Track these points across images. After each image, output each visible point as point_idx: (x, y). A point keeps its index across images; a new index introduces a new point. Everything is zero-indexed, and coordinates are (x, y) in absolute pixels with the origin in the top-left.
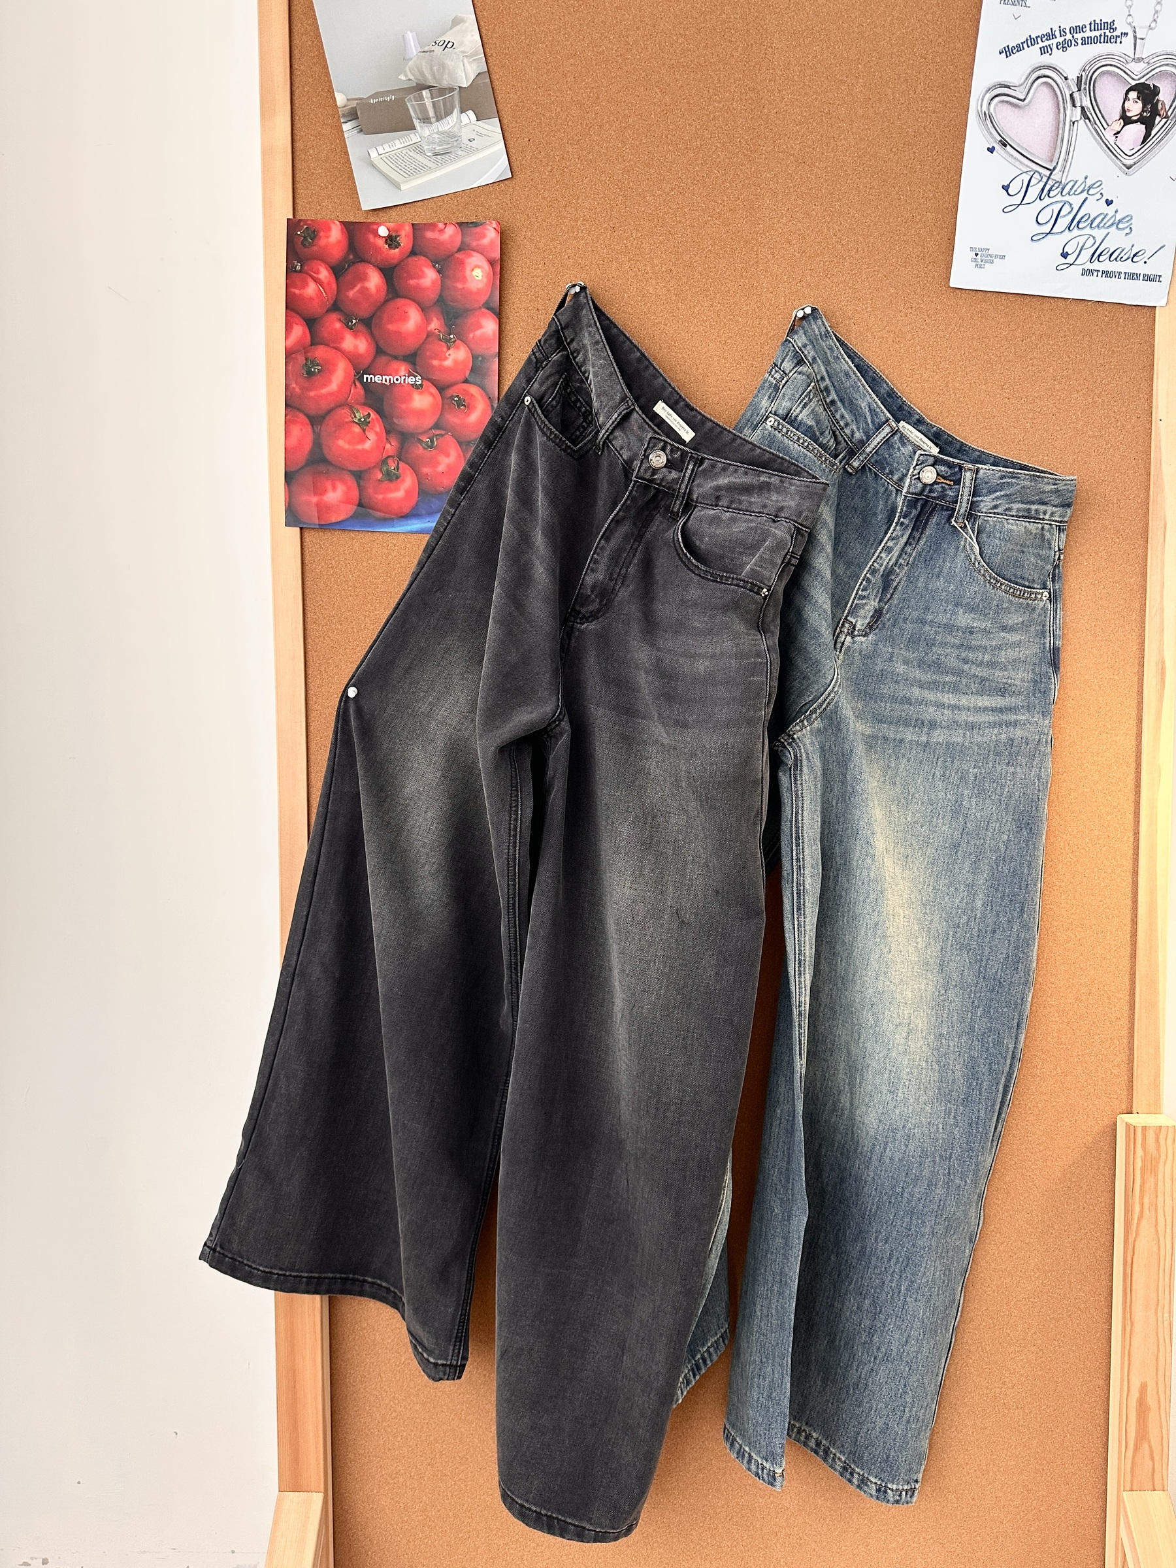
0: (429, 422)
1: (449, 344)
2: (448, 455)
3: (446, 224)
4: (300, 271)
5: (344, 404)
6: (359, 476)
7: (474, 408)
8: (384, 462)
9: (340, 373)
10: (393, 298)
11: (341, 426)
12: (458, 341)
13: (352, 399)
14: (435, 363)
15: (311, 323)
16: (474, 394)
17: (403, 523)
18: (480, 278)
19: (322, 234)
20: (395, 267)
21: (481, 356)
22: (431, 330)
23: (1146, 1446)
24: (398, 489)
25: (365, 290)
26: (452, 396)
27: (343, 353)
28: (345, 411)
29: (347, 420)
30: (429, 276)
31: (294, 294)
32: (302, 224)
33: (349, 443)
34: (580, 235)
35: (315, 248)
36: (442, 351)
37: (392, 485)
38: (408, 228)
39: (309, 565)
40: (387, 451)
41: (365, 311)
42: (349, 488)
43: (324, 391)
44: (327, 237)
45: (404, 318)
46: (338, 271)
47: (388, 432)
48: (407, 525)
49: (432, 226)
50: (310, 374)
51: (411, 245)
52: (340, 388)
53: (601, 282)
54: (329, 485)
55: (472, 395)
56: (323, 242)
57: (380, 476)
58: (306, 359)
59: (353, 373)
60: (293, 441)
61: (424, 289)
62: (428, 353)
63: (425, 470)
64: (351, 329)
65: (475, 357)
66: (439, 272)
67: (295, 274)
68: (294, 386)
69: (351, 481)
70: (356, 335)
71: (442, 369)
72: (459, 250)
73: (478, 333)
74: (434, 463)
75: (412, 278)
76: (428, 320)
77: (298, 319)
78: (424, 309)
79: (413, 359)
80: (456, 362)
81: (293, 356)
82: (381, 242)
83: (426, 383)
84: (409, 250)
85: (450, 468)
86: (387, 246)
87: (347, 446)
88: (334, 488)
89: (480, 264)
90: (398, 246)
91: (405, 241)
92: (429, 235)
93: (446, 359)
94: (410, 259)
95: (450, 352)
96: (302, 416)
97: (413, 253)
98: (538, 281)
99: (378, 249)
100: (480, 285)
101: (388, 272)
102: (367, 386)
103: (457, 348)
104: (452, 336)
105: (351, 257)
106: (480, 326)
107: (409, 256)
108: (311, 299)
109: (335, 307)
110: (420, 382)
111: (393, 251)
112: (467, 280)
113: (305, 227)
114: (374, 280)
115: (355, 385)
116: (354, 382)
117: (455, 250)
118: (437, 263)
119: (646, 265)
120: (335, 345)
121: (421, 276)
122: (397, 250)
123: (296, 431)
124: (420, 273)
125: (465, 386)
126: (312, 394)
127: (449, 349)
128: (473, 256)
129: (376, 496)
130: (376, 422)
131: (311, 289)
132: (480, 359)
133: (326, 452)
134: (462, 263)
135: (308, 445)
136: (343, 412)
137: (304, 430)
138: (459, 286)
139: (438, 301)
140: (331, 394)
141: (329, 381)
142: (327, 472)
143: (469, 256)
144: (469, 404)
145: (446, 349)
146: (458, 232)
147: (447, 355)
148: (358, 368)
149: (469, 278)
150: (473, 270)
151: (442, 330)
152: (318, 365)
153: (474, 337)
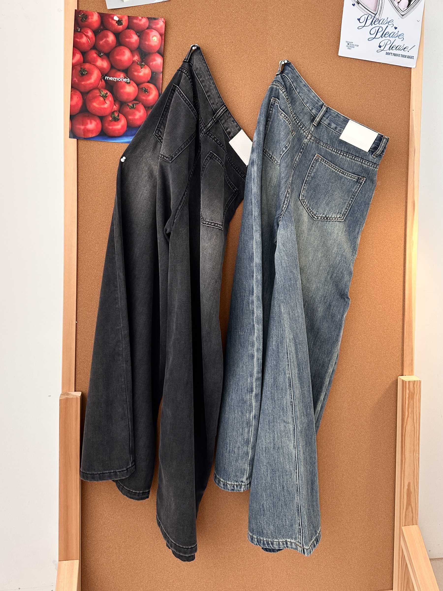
0: (132, 97)
1: (142, 67)
2: (140, 112)
3: (142, 17)
4: (80, 32)
5: (96, 88)
6: (102, 118)
7: (152, 93)
8: (113, 113)
9: (95, 76)
10: (118, 46)
11: (95, 98)
12: (146, 66)
13: (100, 86)
14: (136, 74)
15: (84, 54)
16: (152, 87)
17: (120, 139)
18: (156, 41)
19: (90, 17)
20: (120, 33)
21: (155, 72)
22: (134, 60)
23: (410, 508)
24: (118, 125)
25: (107, 42)
26: (142, 88)
27: (97, 67)
28: (97, 91)
29: (98, 95)
30: (134, 38)
31: (77, 41)
32: (81, 12)
33: (98, 105)
34: (197, 25)
35: (86, 23)
36: (139, 69)
37: (116, 123)
38: (126, 18)
39: (80, 155)
40: (114, 109)
41: (107, 49)
42: (97, 124)
43: (88, 82)
44: (92, 18)
45: (123, 54)
46: (96, 32)
47: (114, 101)
48: (122, 139)
49: (136, 18)
50: (82, 75)
51: (127, 25)
52: (95, 81)
53: (205, 45)
54: (89, 122)
55: (151, 88)
56: (90, 20)
57: (111, 119)
58: (81, 68)
59: (101, 75)
60: (74, 102)
61: (132, 43)
62: (133, 70)
63: (130, 117)
64: (101, 57)
65: (152, 73)
66: (139, 36)
67: (77, 33)
68: (75, 79)
69: (98, 121)
70: (102, 60)
71: (138, 76)
72: (148, 28)
73: (154, 63)
74: (134, 114)
75: (127, 38)
76: (133, 56)
77: (78, 51)
78: (132, 51)
79: (127, 71)
80: (144, 74)
81: (75, 67)
82: (114, 22)
83: (131, 82)
84: (126, 27)
85: (141, 117)
86: (117, 24)
87: (97, 106)
88: (91, 123)
89: (156, 35)
90: (121, 24)
91: (125, 22)
92: (135, 21)
93: (140, 72)
94: (127, 30)
95: (143, 69)
96: (78, 92)
97: (128, 28)
98: (180, 42)
99: (113, 25)
100: (156, 44)
101: (117, 35)
102: (106, 81)
103: (145, 68)
104: (143, 63)
105: (102, 27)
106: (155, 60)
107: (126, 29)
108: (84, 43)
109: (95, 47)
110: (129, 81)
111: (119, 26)
112: (150, 41)
113: (83, 13)
114: (111, 38)
115: (102, 81)
116: (101, 79)
117: (146, 28)
118: (138, 33)
119: (222, 39)
120: (93, 63)
121: (130, 37)
122: (121, 26)
123: (76, 99)
124: (131, 36)
125: (148, 84)
126: (83, 83)
127: (142, 68)
128: (153, 31)
129: (109, 127)
130: (110, 96)
131: (84, 40)
132: (155, 73)
133: (88, 108)
134: (148, 34)
135: (80, 104)
136: (96, 91)
137: (79, 98)
138: (147, 43)
139: (138, 48)
140: (91, 84)
141: (90, 78)
142: (88, 116)
143: (152, 31)
144: (149, 92)
145: (140, 68)
146: (147, 21)
147: (141, 70)
148: (104, 74)
149: (151, 40)
150: (153, 37)
151: (139, 61)
152: (86, 71)
153: (152, 64)
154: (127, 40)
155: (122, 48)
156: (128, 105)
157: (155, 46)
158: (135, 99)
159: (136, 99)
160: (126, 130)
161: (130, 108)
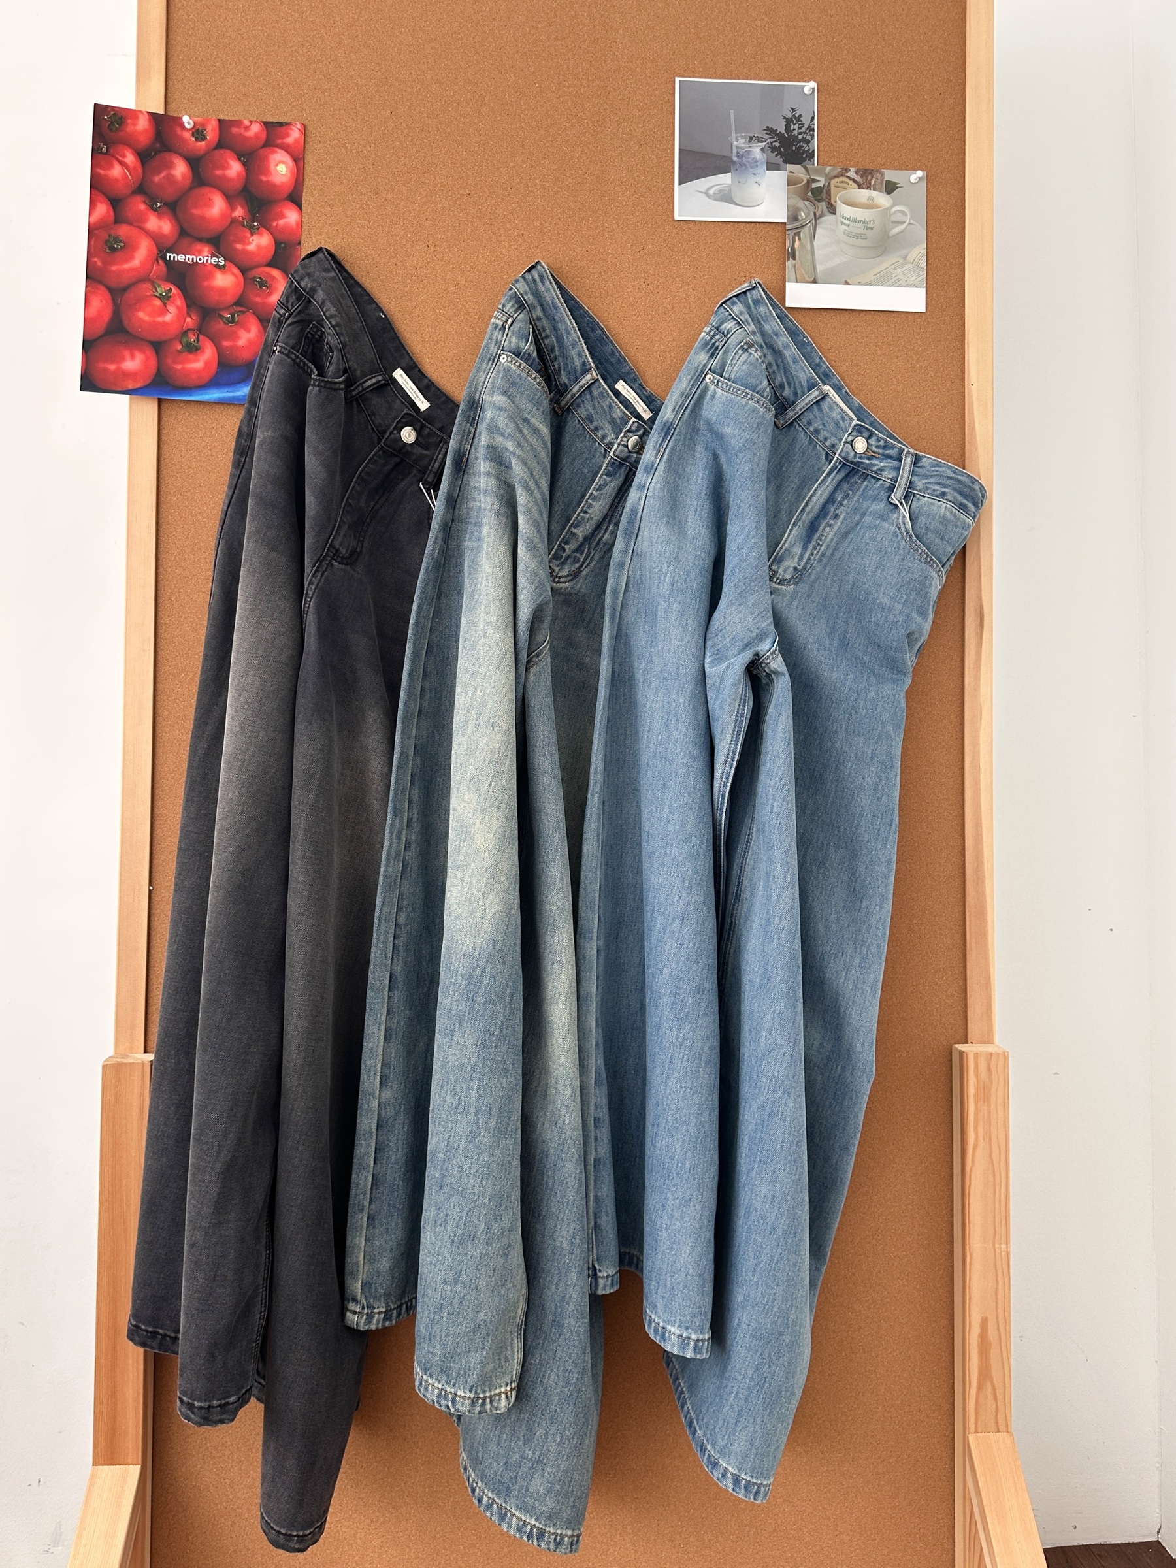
0: (230, 299)
1: (253, 231)
3: (251, 122)
4: (106, 153)
8: (185, 333)
9: (143, 252)
10: (198, 186)
12: (262, 229)
14: (239, 246)
15: (115, 203)
17: (201, 392)
19: (129, 121)
20: (201, 157)
25: (170, 179)
27: (148, 233)
30: (235, 168)
31: (100, 174)
32: (109, 109)
35: (121, 134)
37: (191, 357)
38: (214, 123)
40: (187, 325)
42: (147, 358)
44: (134, 125)
45: (209, 204)
46: (144, 156)
47: (188, 307)
48: (205, 394)
49: (238, 123)
50: (113, 249)
51: (217, 140)
56: (130, 129)
58: (110, 236)
60: (93, 311)
61: (229, 180)
62: (231, 238)
66: (244, 164)
67: (100, 156)
68: (96, 259)
69: (150, 352)
71: (245, 252)
75: (218, 168)
76: (232, 208)
77: (102, 198)
78: (229, 197)
80: (259, 247)
81: (96, 232)
82: (187, 135)
84: (216, 144)
85: (250, 342)
86: (193, 139)
90: (204, 138)
91: (211, 133)
92: (235, 130)
93: (249, 243)
94: (216, 152)
95: (255, 237)
96: (102, 288)
97: (220, 145)
99: (184, 140)
101: (194, 162)
103: (260, 234)
104: (256, 224)
105: (158, 145)
107: (215, 149)
108: (116, 180)
110: (223, 263)
111: (199, 144)
112: (271, 174)
113: (112, 113)
114: (180, 169)
115: (158, 262)
116: (157, 260)
120: (138, 225)
121: (226, 167)
122: (203, 143)
123: (96, 303)
124: (226, 165)
127: (252, 235)
128: (277, 152)
129: (176, 366)
131: (116, 171)
133: (125, 323)
135: (107, 315)
136: (145, 286)
137: (104, 301)
138: (264, 179)
139: (242, 191)
140: (132, 269)
141: (132, 258)
142: (125, 342)
143: (274, 152)
144: (271, 286)
145: (248, 235)
146: (263, 130)
147: (250, 240)
148: (162, 247)
149: (273, 172)
150: (277, 165)
151: (247, 218)
152: (121, 242)
153: (277, 226)
154: (218, 172)
155: (205, 190)
156: (221, 316)
157: (283, 183)
158: (238, 303)
159: (240, 302)
160: (217, 373)
161: (225, 324)
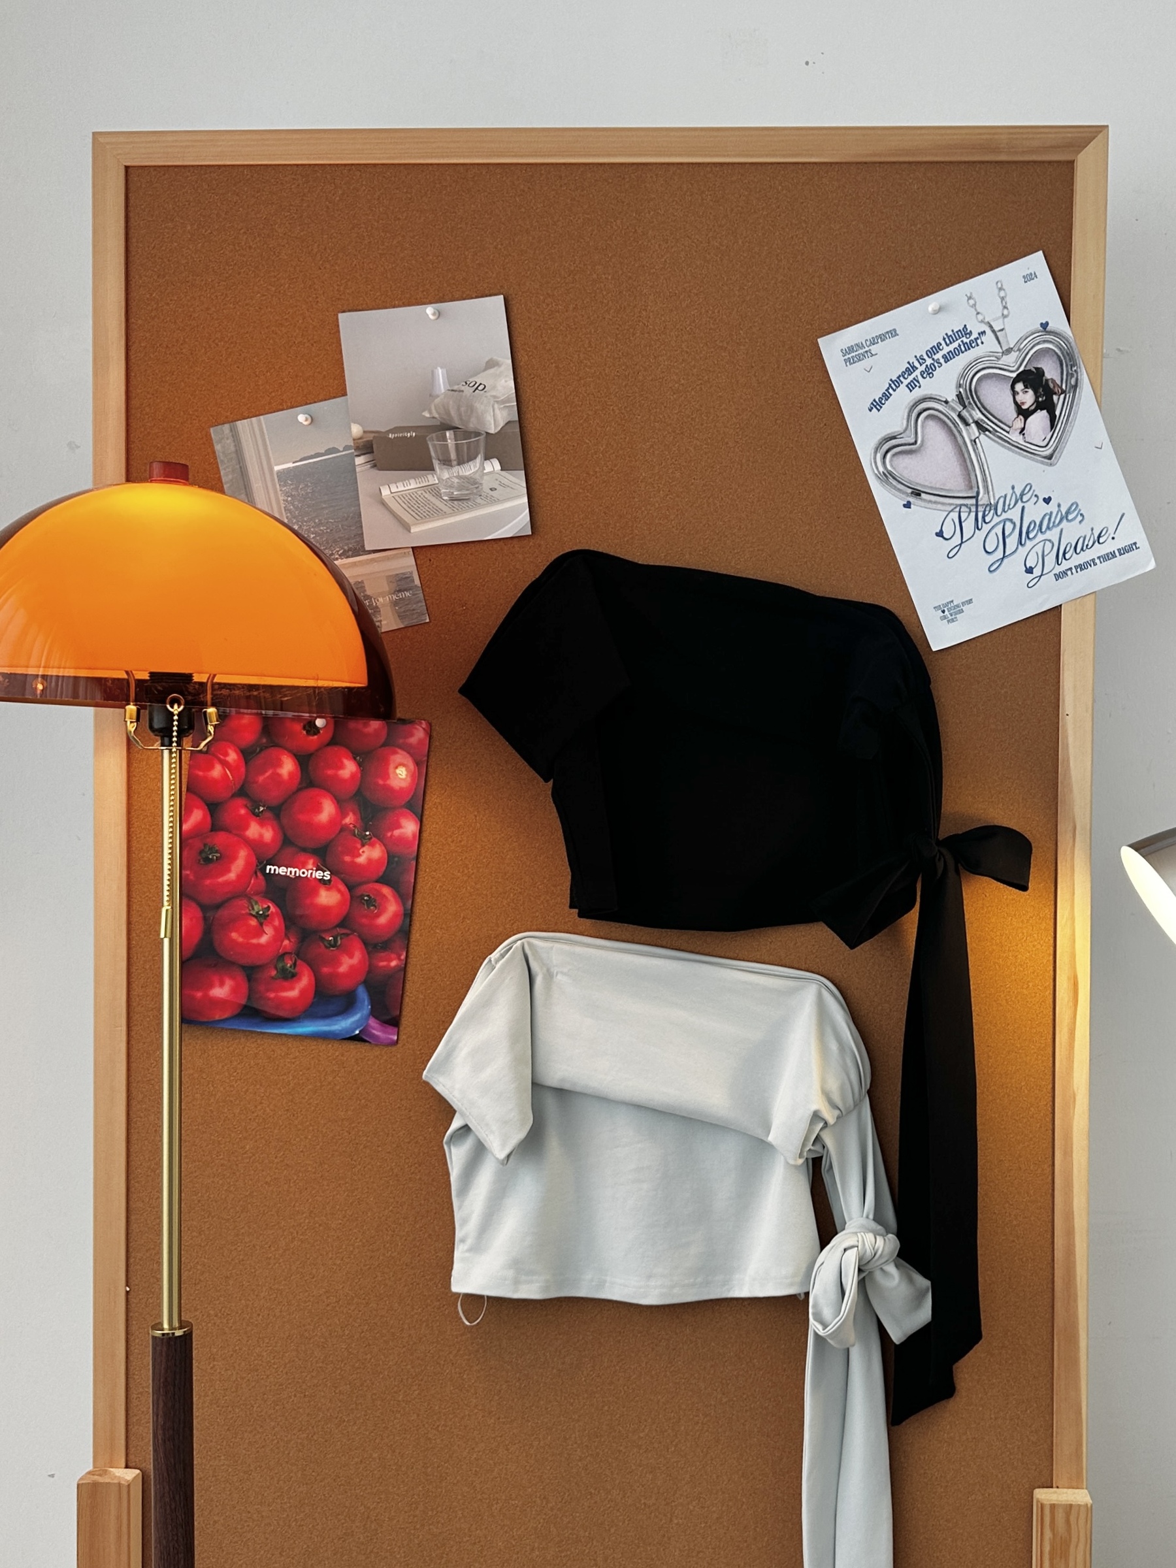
2: (352, 957)
5: (242, 894)
6: (252, 971)
7: (386, 910)
8: (280, 958)
9: (240, 864)
11: (237, 921)
13: (251, 890)
16: (387, 895)
18: (403, 774)
21: (398, 857)
22: (346, 824)
24: (292, 988)
25: (275, 778)
26: (362, 895)
27: (248, 844)
28: (242, 903)
29: (243, 912)
30: (348, 769)
33: (243, 936)
36: (357, 848)
37: (286, 984)
41: (274, 798)
42: (238, 985)
43: (222, 879)
45: (318, 809)
46: (248, 750)
47: (287, 927)
52: (239, 877)
54: (216, 980)
55: (384, 896)
57: (273, 973)
59: (256, 865)
61: (342, 781)
62: (340, 849)
63: (325, 970)
64: (257, 816)
65: (391, 857)
66: (360, 765)
69: (241, 977)
70: (263, 825)
72: (383, 745)
73: (397, 832)
74: (336, 963)
75: (329, 769)
76: (344, 816)
79: (323, 850)
83: (334, 879)
87: (240, 940)
88: (222, 983)
89: (404, 760)
94: (329, 748)
96: (193, 903)
100: (403, 784)
102: (268, 878)
106: (398, 826)
109: (243, 791)
110: (329, 877)
112: (389, 778)
114: (287, 767)
116: (256, 873)
117: (379, 745)
118: (358, 755)
120: (238, 832)
121: (341, 769)
123: (186, 921)
125: (377, 886)
126: (208, 882)
128: (397, 753)
129: (268, 994)
130: (275, 916)
132: (396, 859)
133: (216, 944)
134: (385, 759)
135: (197, 936)
137: (196, 916)
138: (381, 782)
139: (355, 793)
140: (228, 883)
141: (229, 871)
143: (394, 752)
144: (380, 905)
145: (359, 846)
146: (384, 728)
147: (361, 851)
148: (262, 857)
149: (391, 775)
150: (396, 768)
151: (358, 826)
153: (391, 836)
154: (330, 772)
156: (323, 939)
157: (401, 789)
159: (345, 924)
160: (312, 1002)
161: (326, 947)
